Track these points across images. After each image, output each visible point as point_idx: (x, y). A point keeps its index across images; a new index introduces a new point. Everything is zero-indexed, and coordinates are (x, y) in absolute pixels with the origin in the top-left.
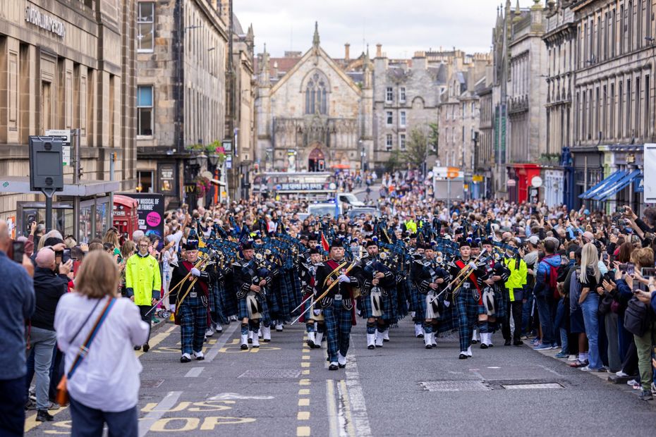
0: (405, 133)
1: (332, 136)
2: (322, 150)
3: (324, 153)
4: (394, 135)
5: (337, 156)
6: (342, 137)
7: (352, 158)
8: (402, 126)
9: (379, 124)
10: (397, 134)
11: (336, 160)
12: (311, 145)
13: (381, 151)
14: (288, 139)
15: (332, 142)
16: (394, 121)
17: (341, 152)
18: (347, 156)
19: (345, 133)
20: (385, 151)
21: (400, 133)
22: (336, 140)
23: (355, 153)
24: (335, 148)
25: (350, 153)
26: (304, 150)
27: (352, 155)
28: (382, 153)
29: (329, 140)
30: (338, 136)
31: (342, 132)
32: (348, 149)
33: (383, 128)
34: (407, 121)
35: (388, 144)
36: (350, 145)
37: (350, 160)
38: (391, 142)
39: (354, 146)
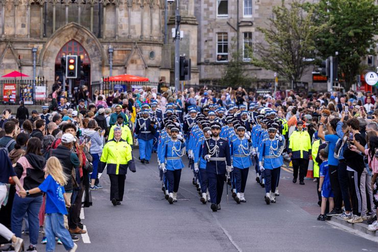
0: (252, 29)
1: (108, 15)
2: (85, 45)
3: (90, 51)
4: (231, 34)
5: (118, 56)
6: (128, 16)
7: (150, 62)
8: (247, 17)
9: (203, 13)
10: (237, 31)
11: (115, 66)
12: (59, 35)
13: (207, 63)
14: (10, 21)
15: (108, 27)
16: (231, 7)
17: (129, 47)
18: (141, 56)
19: (136, 7)
20: (214, 64)
21: (243, 30)
22: (115, 23)
23: (158, 50)
24: (115, 40)
25: (147, 50)
26: (44, 43)
27: (152, 54)
28: (209, 67)
29: (100, 23)
30: (121, 14)
31: (129, 6)
32: (142, 42)
33: (210, 21)
34: (255, 7)
35: (220, 51)
36: (146, 34)
37: (147, 67)
38: (226, 47)
39: (156, 35)
